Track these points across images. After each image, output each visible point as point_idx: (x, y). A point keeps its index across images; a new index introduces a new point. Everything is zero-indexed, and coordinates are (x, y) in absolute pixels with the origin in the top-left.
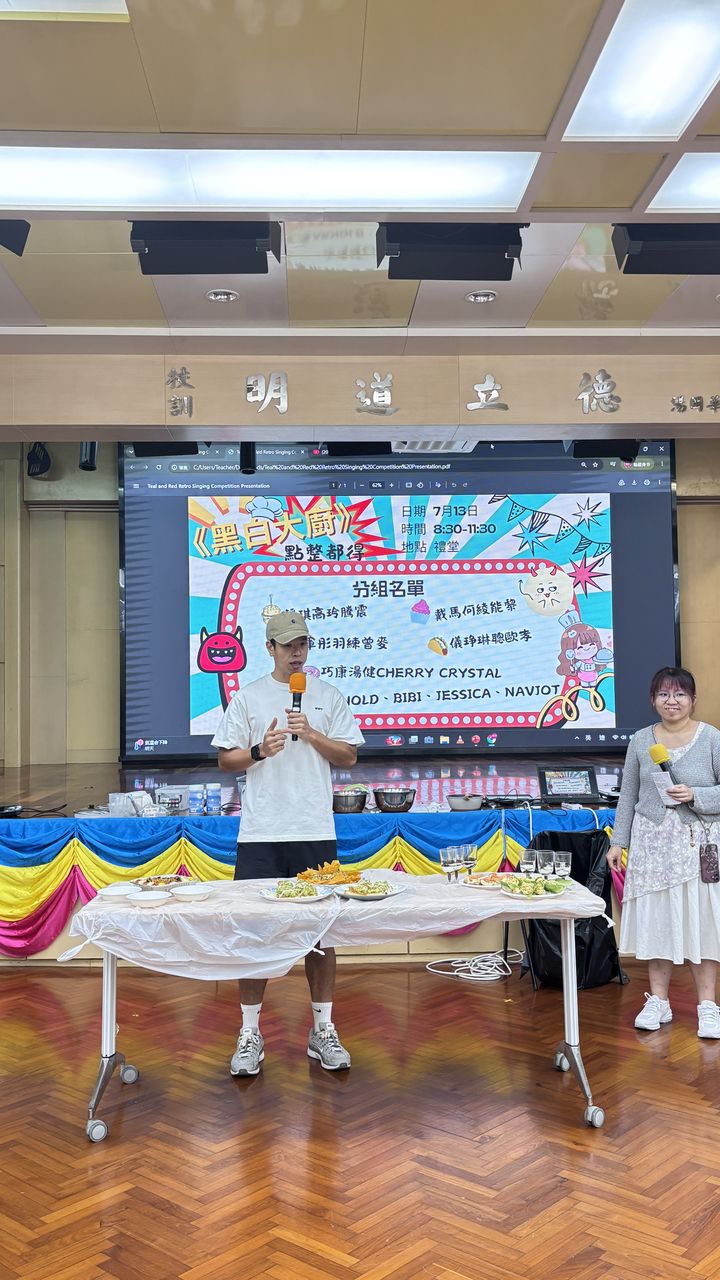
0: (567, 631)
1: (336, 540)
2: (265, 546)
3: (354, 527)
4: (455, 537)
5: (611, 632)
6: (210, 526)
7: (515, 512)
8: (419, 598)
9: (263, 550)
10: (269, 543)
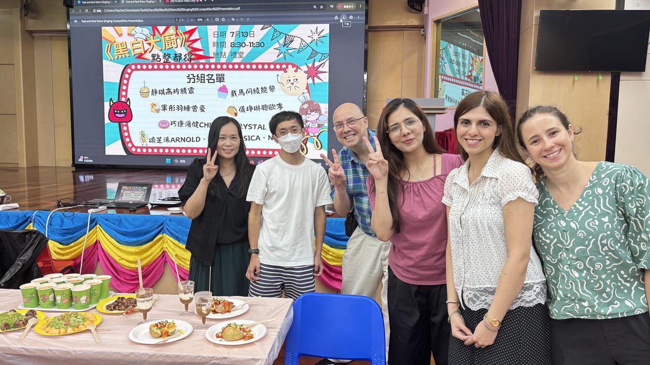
0: (303, 105)
1: (178, 51)
2: (141, 54)
3: (187, 44)
4: (241, 49)
5: (327, 105)
6: (113, 43)
7: (275, 35)
8: (222, 84)
9: (140, 56)
10: (143, 53)
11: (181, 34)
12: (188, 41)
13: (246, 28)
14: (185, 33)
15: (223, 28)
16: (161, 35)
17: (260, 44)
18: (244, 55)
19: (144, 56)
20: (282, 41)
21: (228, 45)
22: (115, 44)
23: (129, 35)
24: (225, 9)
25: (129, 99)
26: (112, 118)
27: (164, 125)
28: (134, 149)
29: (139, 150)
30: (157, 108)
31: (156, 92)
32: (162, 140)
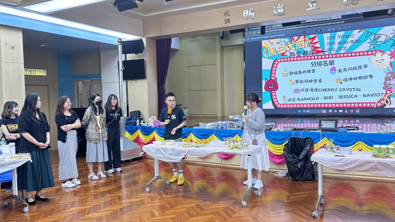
0: (387, 74)
1: (305, 50)
2: (284, 53)
3: (312, 45)
4: (345, 45)
6: (268, 48)
8: (333, 66)
9: (283, 54)
10: (285, 52)
11: (307, 40)
12: (311, 43)
13: (348, 32)
14: (310, 39)
15: (333, 34)
16: (295, 42)
17: (357, 41)
18: (347, 49)
19: (286, 54)
20: (372, 38)
21: (337, 43)
22: (269, 49)
23: (277, 43)
24: (335, 23)
25: (276, 78)
26: (267, 89)
27: (296, 91)
28: (279, 105)
29: (282, 106)
30: (293, 82)
31: (292, 73)
32: (296, 100)
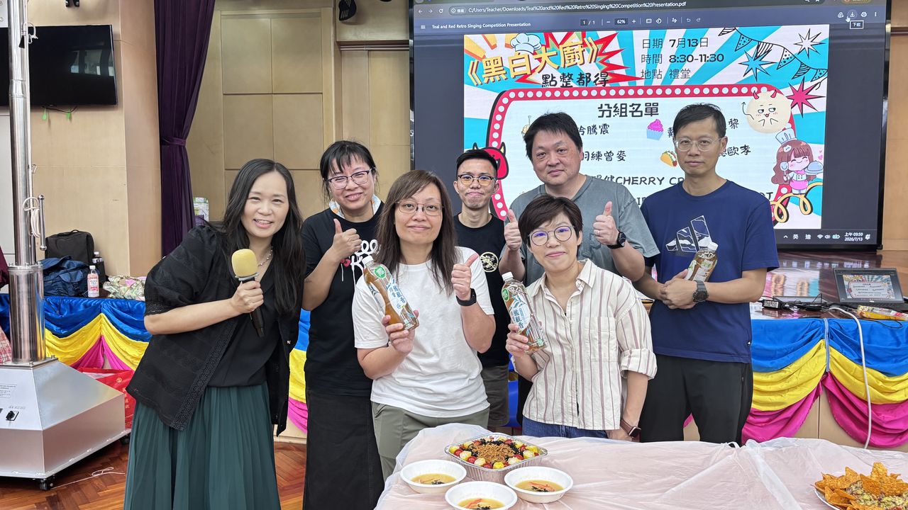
0: (783, 147)
1: (585, 69)
2: (526, 76)
3: (601, 58)
4: (687, 65)
5: (822, 147)
6: (481, 59)
7: (742, 43)
8: (653, 119)
9: (524, 78)
10: (529, 73)
11: (591, 44)
12: (601, 54)
13: (694, 33)
14: (597, 42)
15: (657, 33)
16: (558, 45)
17: (717, 57)
18: (691, 75)
19: (528, 79)
20: (752, 52)
21: (666, 58)
22: (484, 61)
23: (507, 46)
24: (662, 5)
25: (503, 143)
